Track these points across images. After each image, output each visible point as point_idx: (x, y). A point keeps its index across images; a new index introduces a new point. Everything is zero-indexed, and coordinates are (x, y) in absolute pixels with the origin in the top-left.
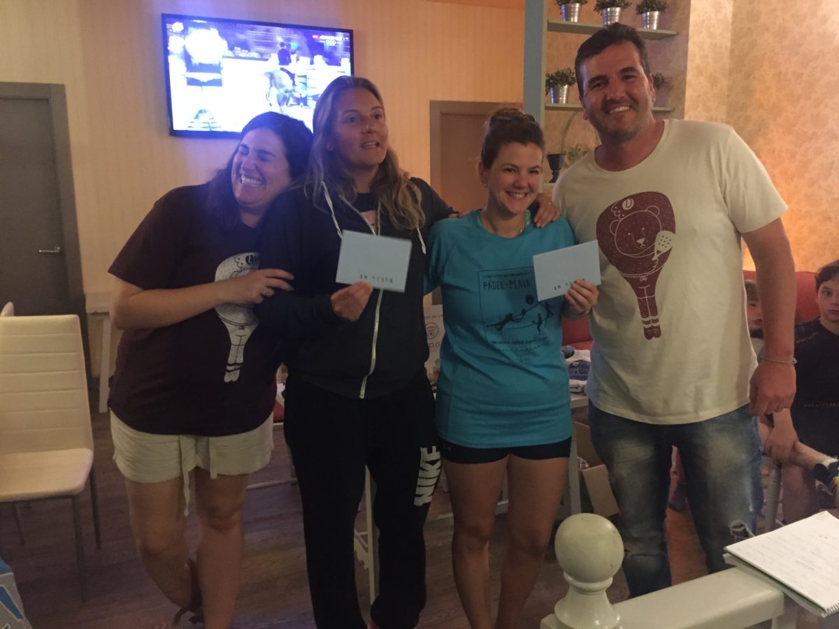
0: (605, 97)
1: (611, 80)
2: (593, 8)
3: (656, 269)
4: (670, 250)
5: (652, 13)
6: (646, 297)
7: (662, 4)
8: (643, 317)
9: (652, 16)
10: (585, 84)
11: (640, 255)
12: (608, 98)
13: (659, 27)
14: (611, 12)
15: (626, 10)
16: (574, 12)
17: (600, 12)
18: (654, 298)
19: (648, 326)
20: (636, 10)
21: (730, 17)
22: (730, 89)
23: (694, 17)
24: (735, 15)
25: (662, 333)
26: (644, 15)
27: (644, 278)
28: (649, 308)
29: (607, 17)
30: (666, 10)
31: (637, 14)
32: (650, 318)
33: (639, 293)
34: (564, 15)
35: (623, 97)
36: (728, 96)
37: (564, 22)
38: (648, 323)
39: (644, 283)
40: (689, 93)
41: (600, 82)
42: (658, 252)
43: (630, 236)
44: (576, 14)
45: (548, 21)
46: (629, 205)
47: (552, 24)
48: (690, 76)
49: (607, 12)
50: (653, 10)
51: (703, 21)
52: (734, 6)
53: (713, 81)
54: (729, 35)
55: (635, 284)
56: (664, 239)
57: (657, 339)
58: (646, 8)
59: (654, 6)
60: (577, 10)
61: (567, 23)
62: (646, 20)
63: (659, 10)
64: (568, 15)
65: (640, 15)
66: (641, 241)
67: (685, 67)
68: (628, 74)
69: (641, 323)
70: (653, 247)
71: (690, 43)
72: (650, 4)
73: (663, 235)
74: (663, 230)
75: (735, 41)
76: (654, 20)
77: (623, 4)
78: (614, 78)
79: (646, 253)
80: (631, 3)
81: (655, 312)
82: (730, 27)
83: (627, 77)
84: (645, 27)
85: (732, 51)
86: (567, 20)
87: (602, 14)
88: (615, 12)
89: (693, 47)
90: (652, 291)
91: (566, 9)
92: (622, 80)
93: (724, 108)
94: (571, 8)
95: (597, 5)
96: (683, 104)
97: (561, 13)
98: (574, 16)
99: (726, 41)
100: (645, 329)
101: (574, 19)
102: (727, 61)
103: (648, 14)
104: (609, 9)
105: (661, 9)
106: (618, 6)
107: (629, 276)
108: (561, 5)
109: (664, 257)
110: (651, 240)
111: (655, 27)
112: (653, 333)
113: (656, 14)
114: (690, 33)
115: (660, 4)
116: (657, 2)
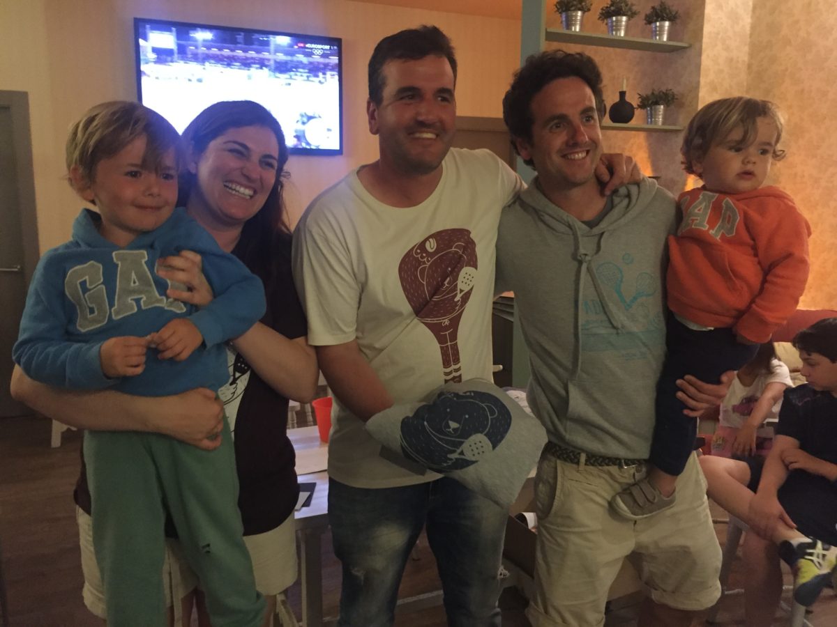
2: (598, 17)
3: (458, 311)
4: (472, 289)
5: (662, 23)
6: (449, 343)
7: (674, 13)
8: (445, 367)
9: (662, 27)
13: (669, 38)
14: (617, 21)
15: (633, 20)
16: (576, 20)
17: (605, 21)
18: (456, 344)
19: (449, 377)
20: (645, 19)
21: (748, 28)
23: (707, 29)
24: (753, 27)
26: (653, 25)
27: (446, 322)
28: (451, 355)
29: (612, 26)
30: (678, 21)
31: (646, 24)
32: (453, 368)
33: (441, 340)
34: (564, 23)
37: (565, 31)
38: (449, 374)
39: (446, 328)
42: (461, 291)
44: (578, 22)
45: (546, 30)
47: (551, 33)
48: (703, 91)
49: (612, 22)
50: (663, 20)
51: (718, 34)
52: (752, 17)
54: (746, 49)
55: (436, 329)
56: (467, 276)
58: (655, 18)
59: (665, 15)
60: (579, 18)
61: (569, 32)
62: (656, 31)
63: (669, 20)
64: (569, 24)
65: (648, 26)
67: (698, 83)
71: (704, 57)
72: (660, 14)
74: (467, 266)
75: (752, 55)
76: (664, 31)
77: (629, 13)
80: (639, 13)
81: (457, 360)
82: (748, 40)
84: (654, 38)
85: (749, 66)
86: (568, 29)
87: (607, 24)
88: (621, 21)
89: (706, 61)
90: (454, 336)
91: (567, 17)
94: (572, 16)
95: (602, 14)
98: (575, 25)
99: (742, 54)
100: (446, 382)
101: (575, 29)
102: (744, 77)
103: (658, 24)
104: (614, 18)
105: (672, 19)
106: (624, 15)
107: (429, 320)
108: (561, 13)
109: (467, 296)
111: (665, 38)
113: (667, 24)
114: (704, 46)
115: (671, 13)
116: (668, 11)
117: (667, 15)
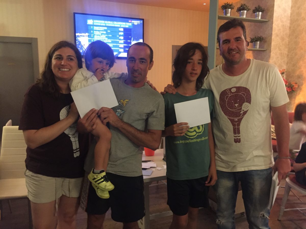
0: (229, 47)
1: (231, 41)
2: (236, 11)
3: (241, 117)
4: (248, 110)
5: (259, 13)
6: (236, 127)
7: (263, 9)
8: (234, 134)
9: (259, 14)
10: (221, 42)
11: (235, 110)
12: (230, 48)
13: (261, 18)
14: (243, 12)
15: (248, 12)
16: (228, 12)
17: (239, 12)
18: (239, 128)
19: (236, 138)
20: (253, 11)
21: (289, 14)
22: (289, 42)
23: (275, 15)
24: (291, 14)
25: (241, 141)
26: (256, 13)
27: (236, 120)
28: (237, 131)
29: (241, 14)
30: (264, 12)
31: (253, 13)
32: (237, 135)
33: (234, 125)
34: (224, 13)
35: (235, 48)
36: (288, 45)
37: (224, 16)
38: (236, 137)
39: (236, 122)
40: (273, 43)
41: (227, 41)
42: (243, 110)
43: (233, 102)
44: (229, 13)
45: (218, 15)
46: (234, 90)
47: (219, 16)
48: (273, 37)
49: (241, 12)
50: (259, 12)
51: (279, 16)
52: (291, 10)
53: (283, 39)
54: (289, 21)
55: (232, 121)
56: (246, 106)
57: (239, 143)
58: (256, 11)
59: (260, 10)
60: (230, 11)
61: (226, 16)
62: (256, 16)
63: (261, 12)
64: (226, 13)
65: (254, 14)
66: (236, 105)
67: (272, 33)
68: (238, 39)
69: (233, 137)
70: (241, 108)
71: (274, 25)
72: (258, 10)
73: (245, 104)
74: (246, 102)
75: (291, 24)
76: (259, 15)
77: (247, 9)
78: (232, 40)
79: (238, 110)
80: (251, 9)
81: (239, 133)
82: (290, 18)
83: (238, 40)
84: (256, 18)
85: (290, 28)
86: (225, 15)
87: (239, 13)
88: (244, 12)
89: (274, 26)
90: (239, 125)
91: (225, 11)
92: (236, 41)
93: (287, 49)
94: (227, 11)
95: (237, 10)
96: (271, 48)
97: (223, 13)
98: (228, 14)
99: (288, 24)
100: (235, 139)
101: (228, 15)
102: (288, 31)
103: (257, 13)
104: (242, 11)
105: (262, 11)
106: (245, 10)
107: (230, 118)
108: (223, 10)
109: (245, 113)
110: (241, 105)
111: (260, 18)
112: (237, 141)
113: (260, 13)
114: (274, 21)
115: (262, 9)
116: (261, 8)
117: (261, 10)
